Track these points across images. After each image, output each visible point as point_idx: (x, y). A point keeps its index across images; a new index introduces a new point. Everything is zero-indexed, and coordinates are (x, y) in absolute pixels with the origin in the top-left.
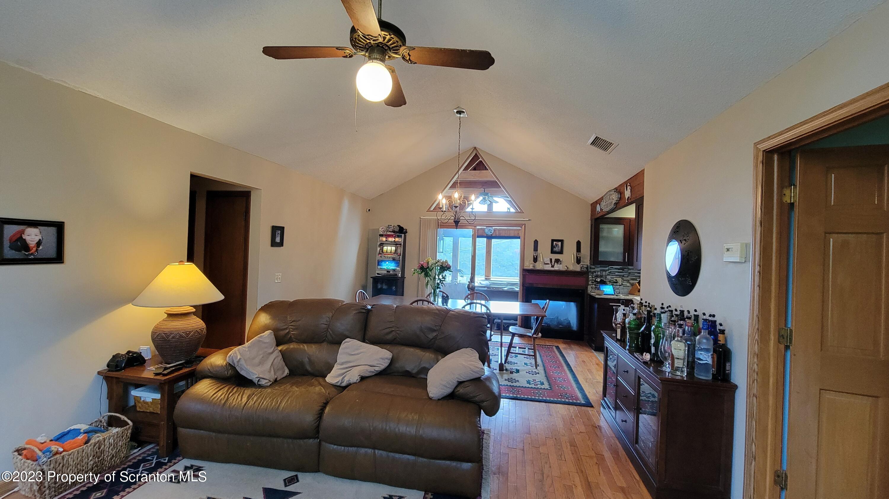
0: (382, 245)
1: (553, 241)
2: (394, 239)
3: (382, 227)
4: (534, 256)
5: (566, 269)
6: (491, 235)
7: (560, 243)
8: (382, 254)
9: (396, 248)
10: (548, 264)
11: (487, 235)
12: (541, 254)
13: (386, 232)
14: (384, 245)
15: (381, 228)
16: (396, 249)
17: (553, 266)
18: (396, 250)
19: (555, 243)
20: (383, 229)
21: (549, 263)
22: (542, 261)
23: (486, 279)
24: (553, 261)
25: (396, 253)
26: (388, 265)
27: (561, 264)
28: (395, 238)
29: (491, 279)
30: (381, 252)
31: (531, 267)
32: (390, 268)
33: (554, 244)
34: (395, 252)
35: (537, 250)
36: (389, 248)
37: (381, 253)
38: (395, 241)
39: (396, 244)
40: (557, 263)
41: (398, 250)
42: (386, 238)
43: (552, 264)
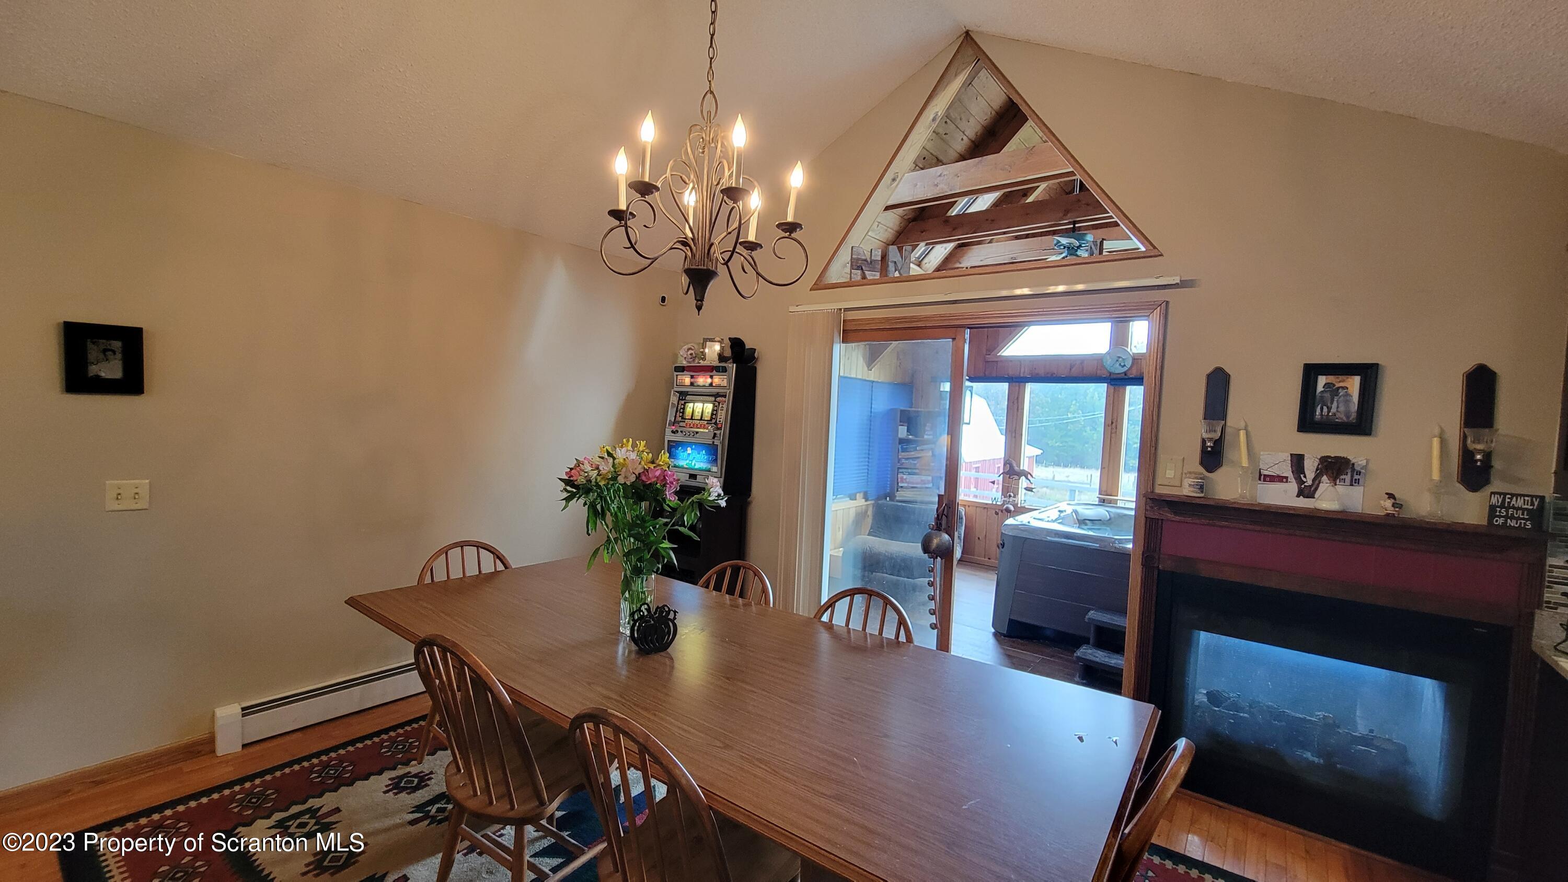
0: (683, 396)
1: (1311, 371)
2: (709, 380)
3: (689, 346)
4: (1204, 441)
5: (1391, 510)
6: (1125, 373)
7: (1357, 379)
8: (681, 424)
9: (714, 406)
10: (1281, 479)
11: (1110, 373)
12: (1242, 433)
13: (696, 361)
14: (688, 398)
15: (686, 347)
16: (713, 410)
17: (1306, 492)
18: (714, 413)
19: (1322, 380)
20: (690, 352)
21: (1288, 472)
22: (1245, 463)
23: (1103, 502)
24: (1310, 468)
25: (714, 421)
26: (691, 458)
27: (1354, 482)
28: (711, 377)
29: (1120, 504)
30: (680, 419)
31: (1187, 490)
32: (696, 467)
33: (1320, 388)
34: (712, 419)
35: (1223, 416)
36: (698, 407)
37: (679, 422)
38: (711, 385)
39: (717, 395)
40: (1334, 479)
41: (720, 411)
42: (692, 377)
43: (1300, 482)
